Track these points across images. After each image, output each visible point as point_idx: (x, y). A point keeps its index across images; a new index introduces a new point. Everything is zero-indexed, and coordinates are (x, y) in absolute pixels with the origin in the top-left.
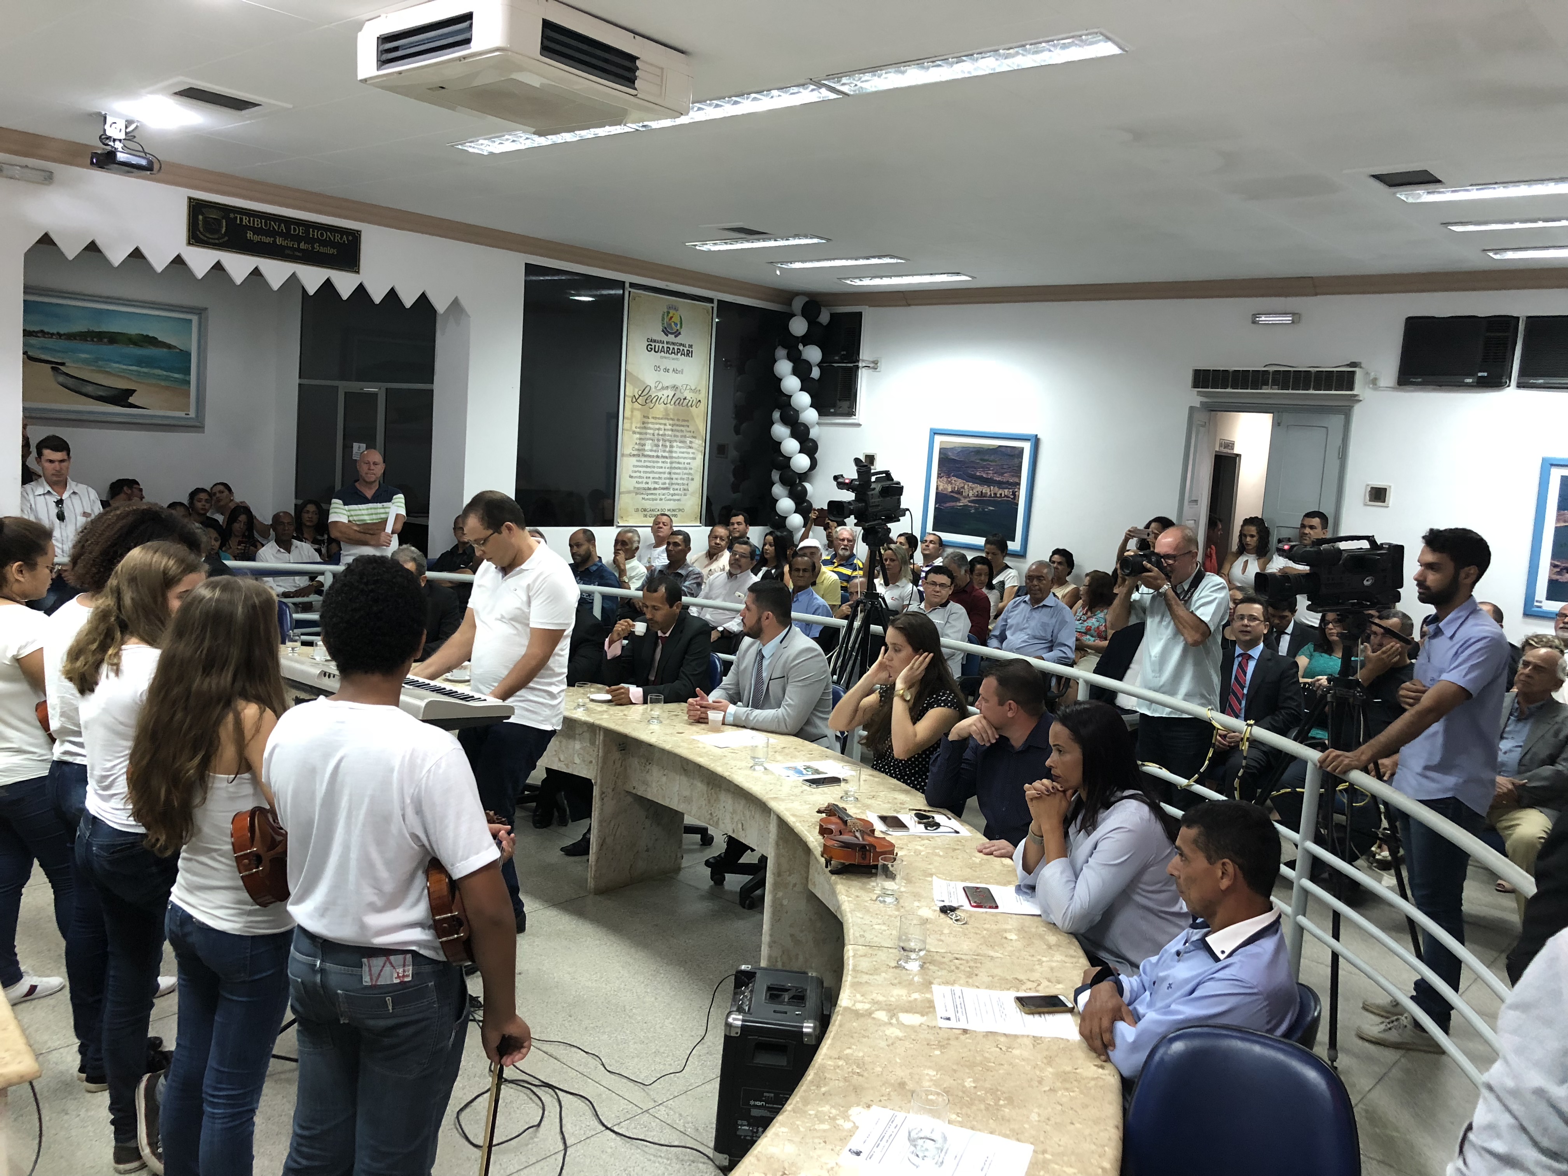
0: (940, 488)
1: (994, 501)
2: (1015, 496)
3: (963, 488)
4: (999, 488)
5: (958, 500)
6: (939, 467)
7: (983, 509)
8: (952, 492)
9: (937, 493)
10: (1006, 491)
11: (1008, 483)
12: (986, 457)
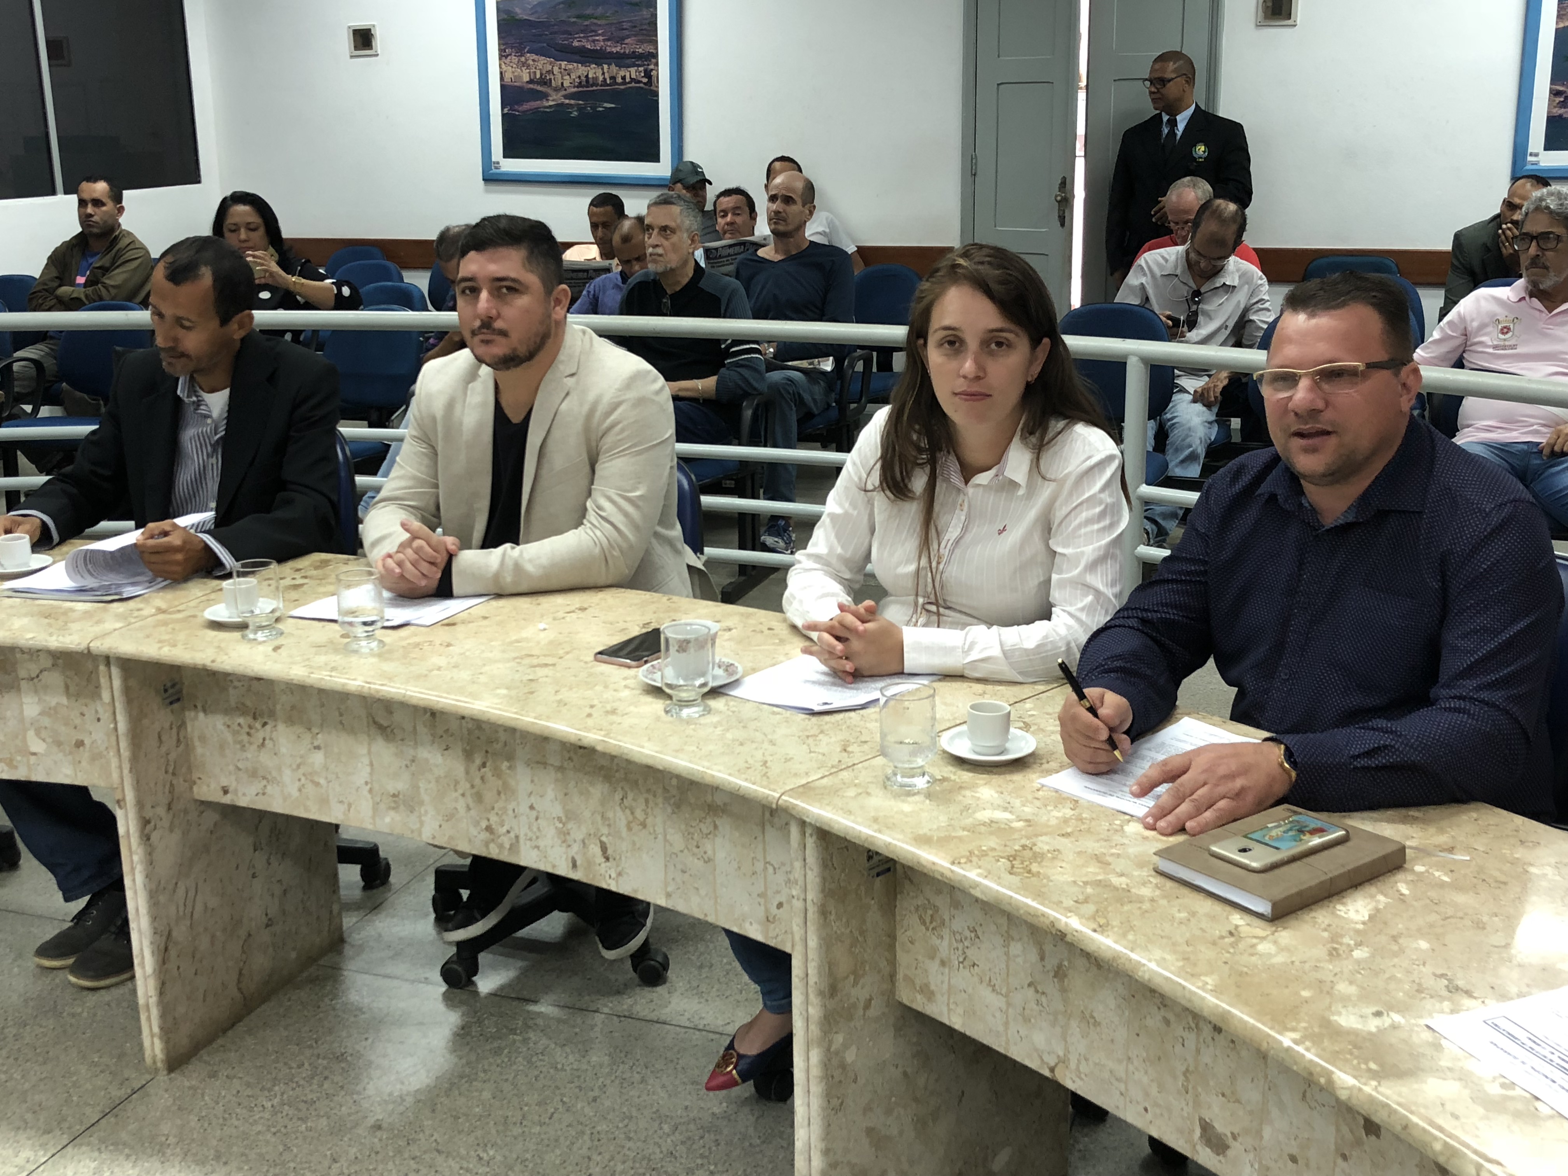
0: (508, 76)
1: (610, 90)
2: (651, 78)
3: (551, 72)
4: (620, 66)
5: (545, 96)
6: (500, 37)
7: (594, 108)
8: (531, 81)
9: (503, 87)
10: (633, 70)
11: (635, 56)
12: (589, 11)
